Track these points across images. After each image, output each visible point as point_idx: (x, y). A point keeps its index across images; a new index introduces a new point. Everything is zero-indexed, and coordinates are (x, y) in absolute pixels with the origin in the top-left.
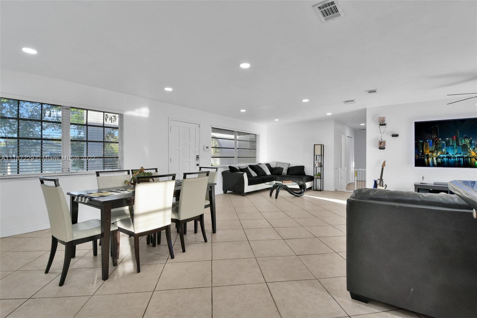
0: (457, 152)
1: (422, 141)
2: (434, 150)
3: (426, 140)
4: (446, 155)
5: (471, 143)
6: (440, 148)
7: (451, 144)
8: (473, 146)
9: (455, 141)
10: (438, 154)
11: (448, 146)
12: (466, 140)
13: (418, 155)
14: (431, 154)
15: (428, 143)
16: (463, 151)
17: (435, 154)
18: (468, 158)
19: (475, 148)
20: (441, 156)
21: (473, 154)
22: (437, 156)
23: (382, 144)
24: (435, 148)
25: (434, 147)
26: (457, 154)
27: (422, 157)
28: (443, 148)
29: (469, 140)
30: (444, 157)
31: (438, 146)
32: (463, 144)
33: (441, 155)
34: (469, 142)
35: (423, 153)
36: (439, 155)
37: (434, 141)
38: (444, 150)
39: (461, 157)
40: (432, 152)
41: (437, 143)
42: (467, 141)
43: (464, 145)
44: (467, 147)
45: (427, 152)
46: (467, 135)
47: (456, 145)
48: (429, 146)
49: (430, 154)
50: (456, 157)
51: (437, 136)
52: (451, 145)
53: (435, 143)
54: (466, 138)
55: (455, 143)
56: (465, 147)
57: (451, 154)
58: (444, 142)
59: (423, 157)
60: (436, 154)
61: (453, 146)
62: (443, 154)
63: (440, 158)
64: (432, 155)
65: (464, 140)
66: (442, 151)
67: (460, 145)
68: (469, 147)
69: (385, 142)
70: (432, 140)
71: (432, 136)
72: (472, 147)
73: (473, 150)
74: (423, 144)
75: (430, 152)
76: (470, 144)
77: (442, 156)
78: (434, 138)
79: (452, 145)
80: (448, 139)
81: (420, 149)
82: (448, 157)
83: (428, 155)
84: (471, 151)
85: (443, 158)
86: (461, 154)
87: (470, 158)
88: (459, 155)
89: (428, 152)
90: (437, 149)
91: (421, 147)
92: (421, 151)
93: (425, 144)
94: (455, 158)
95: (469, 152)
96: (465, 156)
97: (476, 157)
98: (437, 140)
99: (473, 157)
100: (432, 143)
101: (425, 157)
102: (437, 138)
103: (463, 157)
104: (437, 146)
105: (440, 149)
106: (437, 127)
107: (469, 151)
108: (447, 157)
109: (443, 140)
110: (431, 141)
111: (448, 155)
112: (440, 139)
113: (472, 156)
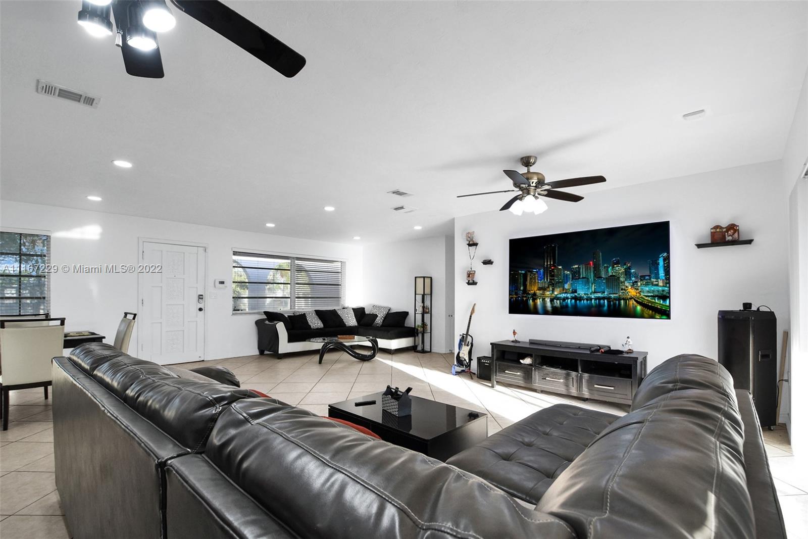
0: (595, 289)
1: (523, 272)
2: (547, 286)
3: (531, 270)
4: (571, 295)
5: (627, 273)
6: (560, 282)
7: (583, 274)
8: (633, 279)
9: (592, 269)
10: (556, 293)
11: (576, 279)
12: (617, 268)
13: (516, 294)
14: (541, 292)
15: (535, 274)
16: (608, 287)
17: (548, 293)
18: (619, 299)
19: (636, 282)
20: (561, 296)
21: (632, 292)
22: (553, 295)
23: (471, 276)
24: (550, 282)
25: (547, 279)
26: (595, 292)
27: (523, 297)
28: (566, 283)
29: (625, 267)
30: (567, 298)
31: (556, 278)
32: (610, 274)
33: (560, 294)
34: (623, 270)
35: (525, 291)
36: (557, 295)
37: (547, 270)
38: (567, 286)
39: (604, 298)
40: (543, 289)
41: (553, 273)
42: (620, 269)
43: (611, 276)
44: (619, 280)
45: (533, 289)
46: (618, 258)
47: (595, 275)
48: (538, 280)
49: (538, 292)
50: (593, 297)
51: (554, 262)
52: (583, 278)
53: (550, 273)
54: (617, 263)
55: (592, 274)
56: (613, 281)
57: (581, 292)
58: (569, 272)
59: (525, 297)
60: (551, 292)
61: (588, 279)
62: (566, 293)
63: (558, 299)
64: (543, 294)
65: (613, 267)
66: (564, 287)
67: (602, 278)
68: (622, 279)
69: (474, 273)
70: (544, 270)
71: (544, 262)
72: (631, 280)
73: (633, 286)
74: (525, 276)
75: (540, 289)
76: (626, 275)
77: (564, 295)
78: (547, 265)
79: (584, 276)
80: (576, 266)
81: (519, 285)
82: (576, 298)
83: (535, 294)
84: (627, 287)
85: (564, 299)
86: (604, 292)
87: (623, 299)
88: (599, 295)
89: (536, 289)
90: (553, 285)
91: (522, 280)
92: (522, 288)
93: (529, 275)
94: (591, 299)
95: (622, 289)
96: (612, 296)
97: (638, 298)
98: (553, 269)
99: (631, 298)
100: (544, 275)
101: (528, 297)
102: (554, 266)
103: (609, 299)
104: (553, 279)
105: (560, 285)
106: (555, 246)
107: (623, 287)
108: (572, 298)
109: (565, 268)
110: (542, 271)
111: (576, 294)
112: (560, 267)
113: (629, 297)
